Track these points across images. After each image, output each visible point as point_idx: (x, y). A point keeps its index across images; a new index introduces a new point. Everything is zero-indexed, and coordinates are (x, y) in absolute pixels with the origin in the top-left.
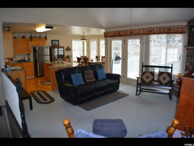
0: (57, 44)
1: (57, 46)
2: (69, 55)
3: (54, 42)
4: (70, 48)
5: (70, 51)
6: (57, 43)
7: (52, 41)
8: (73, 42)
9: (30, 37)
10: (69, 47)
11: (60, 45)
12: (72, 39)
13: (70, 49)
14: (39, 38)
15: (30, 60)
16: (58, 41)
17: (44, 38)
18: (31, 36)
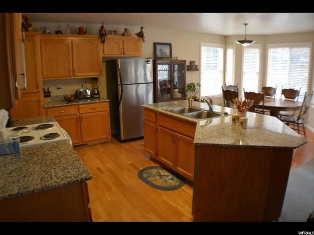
0: (168, 54)
1: (167, 58)
2: (195, 83)
3: (159, 47)
4: (196, 64)
5: (197, 72)
6: (167, 50)
7: (155, 44)
8: (204, 49)
9: (100, 31)
10: (194, 62)
11: (174, 56)
12: (201, 43)
13: (196, 66)
14: (123, 35)
15: (98, 93)
16: (170, 45)
17: (136, 36)
18: (102, 27)
